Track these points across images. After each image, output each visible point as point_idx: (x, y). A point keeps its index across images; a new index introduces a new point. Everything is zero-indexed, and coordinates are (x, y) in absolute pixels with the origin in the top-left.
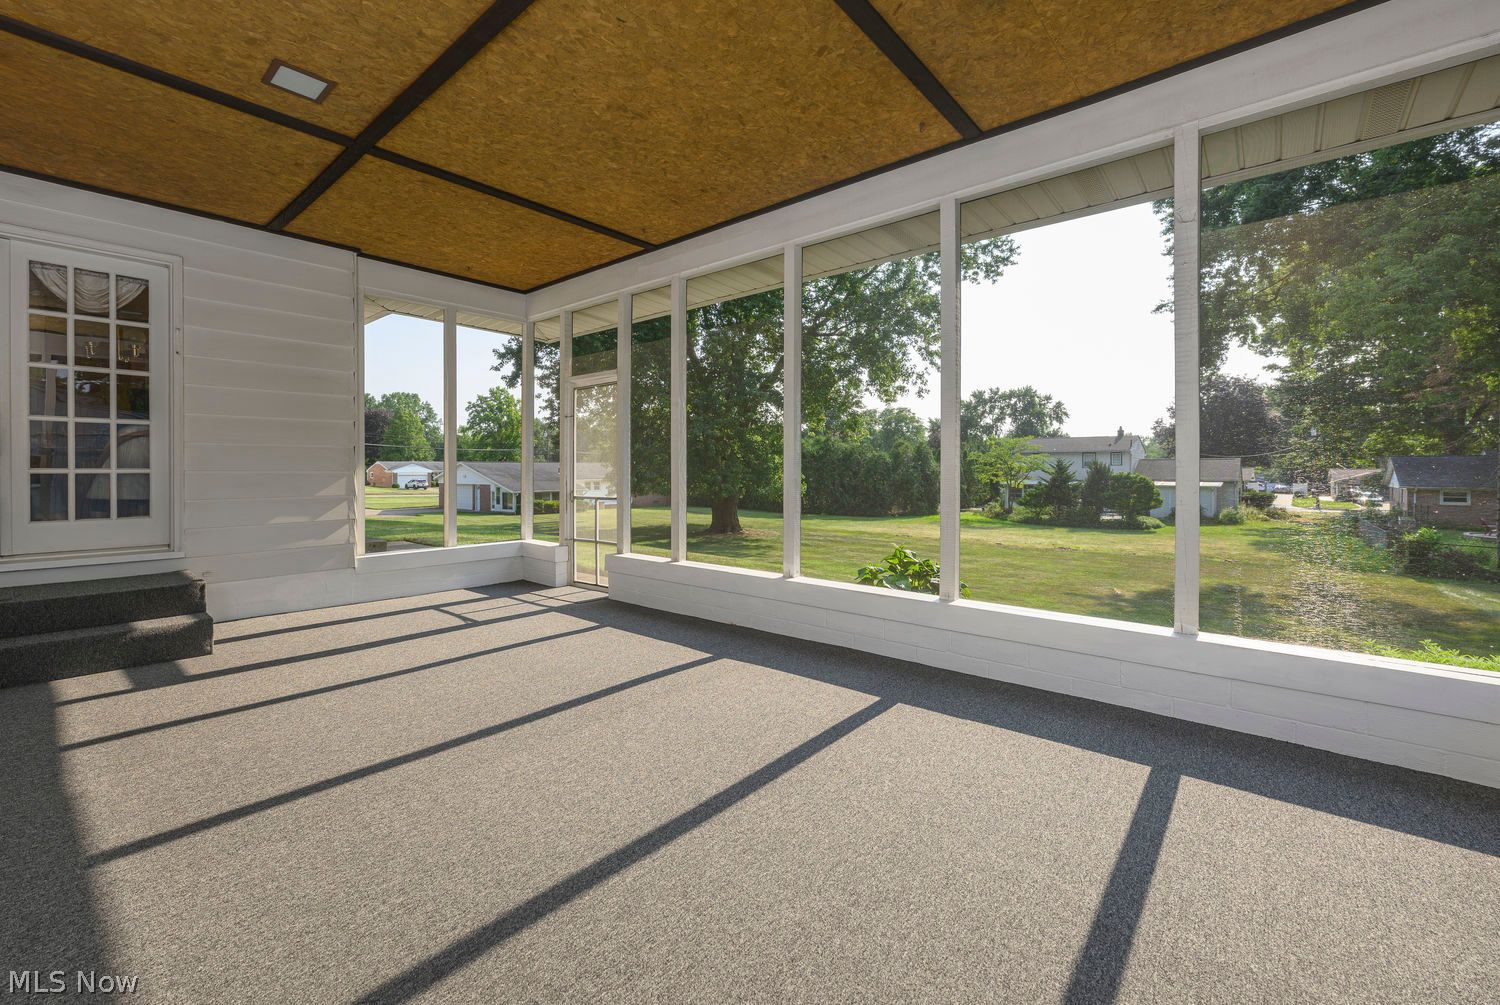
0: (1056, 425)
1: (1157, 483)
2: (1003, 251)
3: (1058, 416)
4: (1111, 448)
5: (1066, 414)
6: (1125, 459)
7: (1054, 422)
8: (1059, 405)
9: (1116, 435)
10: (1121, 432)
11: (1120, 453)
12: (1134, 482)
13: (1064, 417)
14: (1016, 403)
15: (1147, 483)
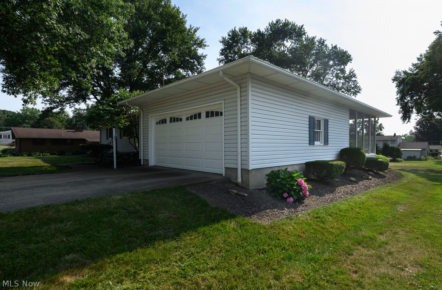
0: (380, 131)
1: (401, 149)
2: (357, 89)
3: (380, 128)
4: (391, 139)
5: (383, 128)
6: (396, 142)
7: (379, 130)
8: (381, 124)
9: (394, 135)
10: (395, 134)
11: (394, 141)
12: (395, 149)
13: (382, 129)
14: (367, 124)
15: (399, 149)
